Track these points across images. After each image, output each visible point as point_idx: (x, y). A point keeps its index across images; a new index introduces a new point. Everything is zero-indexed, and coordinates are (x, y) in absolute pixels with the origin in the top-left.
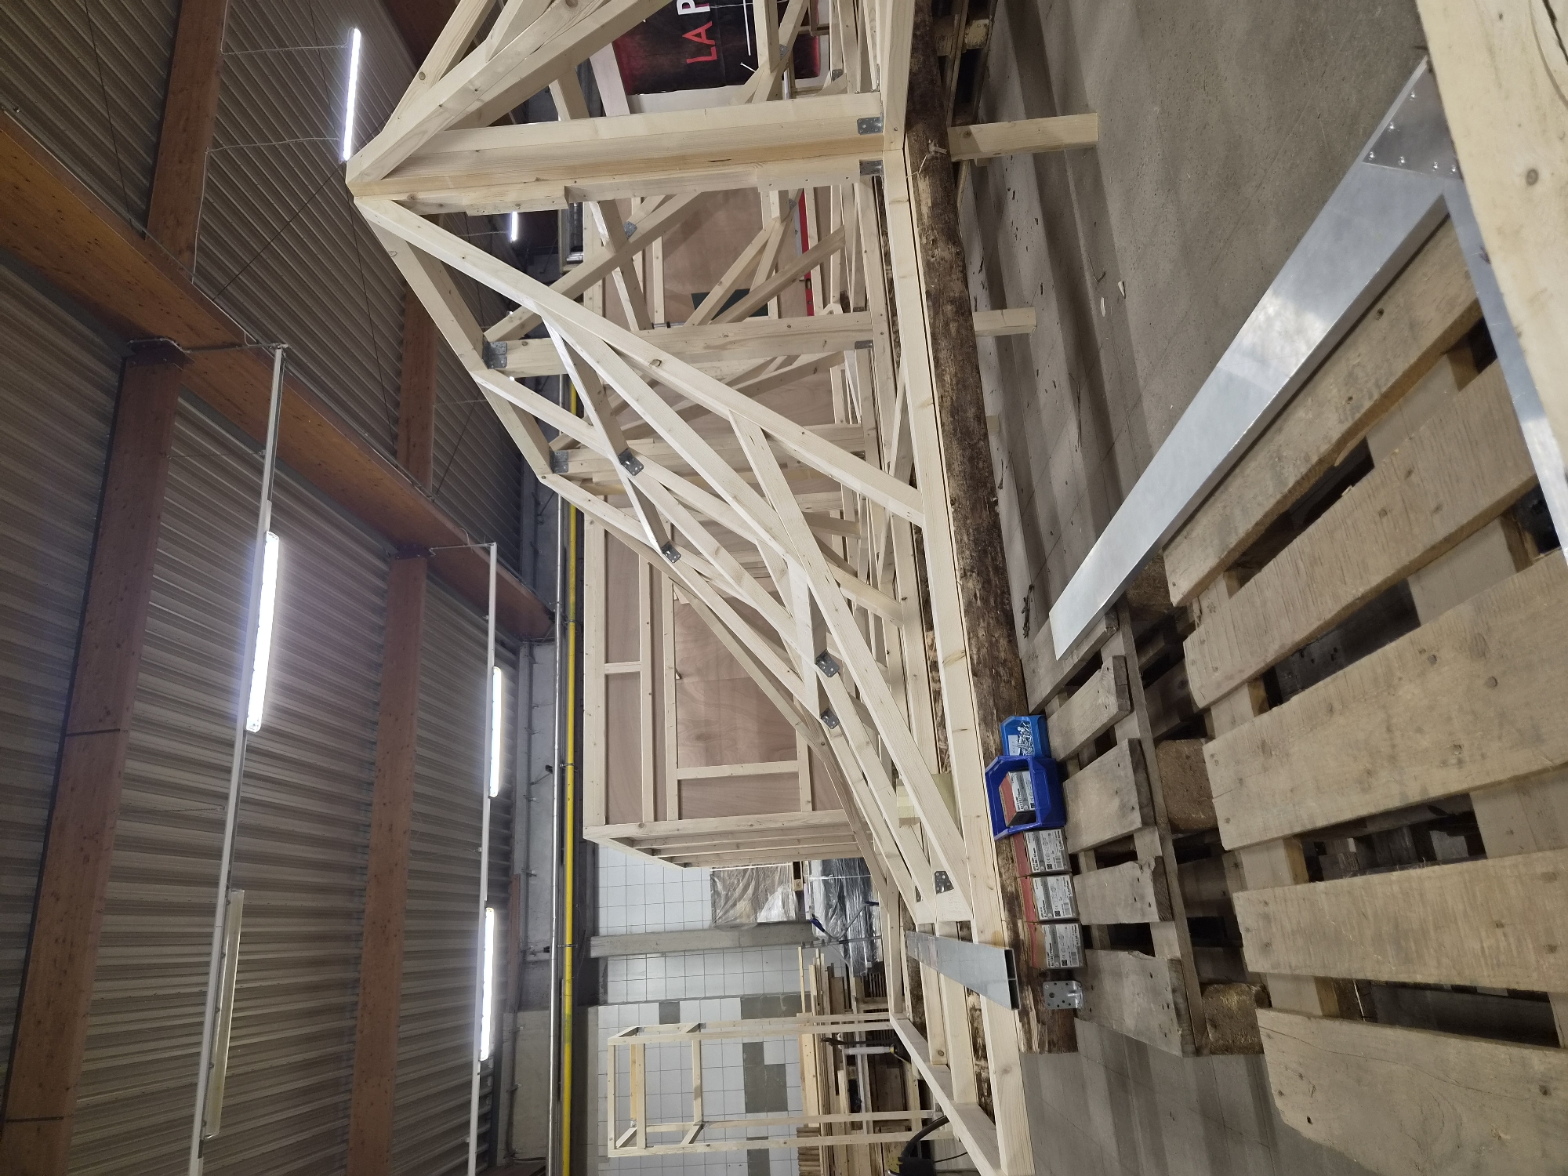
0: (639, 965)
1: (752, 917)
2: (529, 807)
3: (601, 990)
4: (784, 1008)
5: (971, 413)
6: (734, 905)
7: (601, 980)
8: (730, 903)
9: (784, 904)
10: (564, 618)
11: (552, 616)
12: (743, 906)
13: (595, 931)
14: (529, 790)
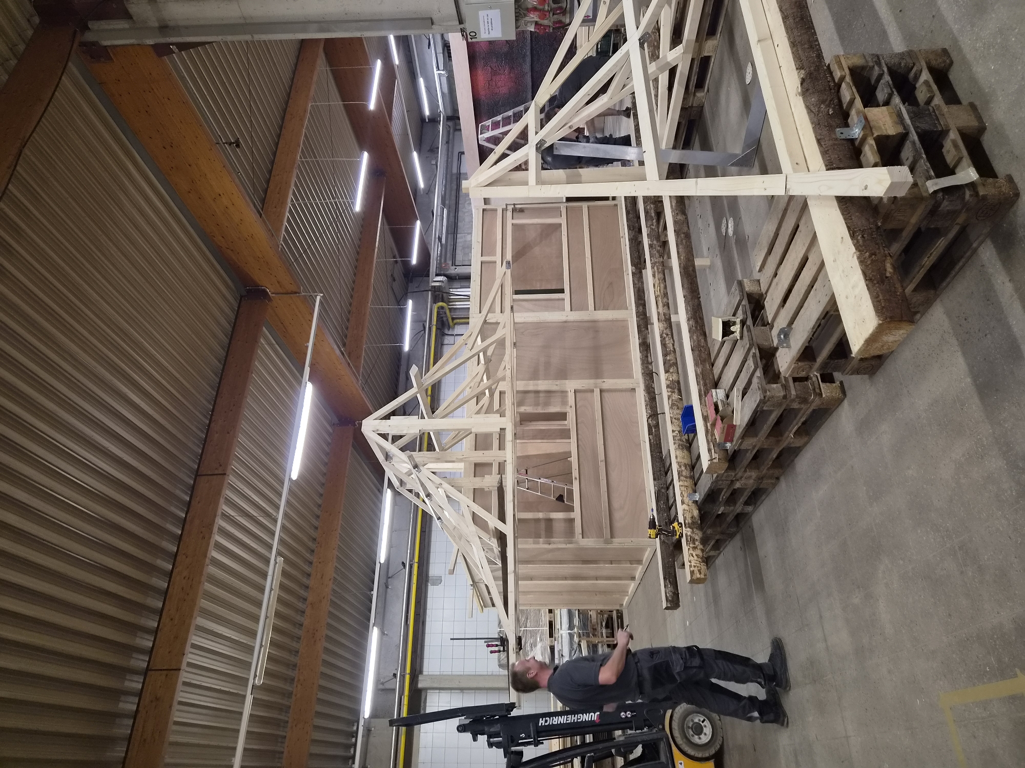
0: (446, 696)
2: (386, 592)
7: (422, 704)
9: (543, 654)
13: (421, 672)
14: (387, 581)
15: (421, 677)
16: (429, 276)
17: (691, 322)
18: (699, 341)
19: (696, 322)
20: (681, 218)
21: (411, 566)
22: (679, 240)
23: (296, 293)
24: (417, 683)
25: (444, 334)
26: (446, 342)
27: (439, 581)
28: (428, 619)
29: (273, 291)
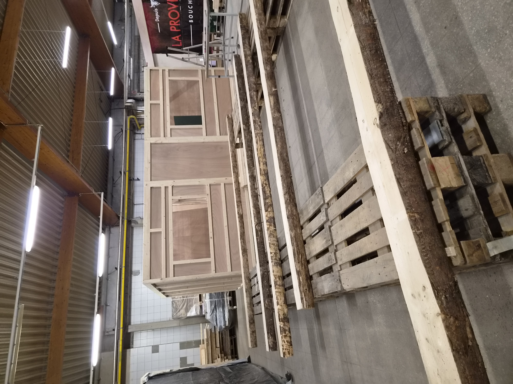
0: (144, 334)
1: (185, 315)
2: (107, 282)
3: (131, 344)
4: (194, 345)
5: (285, 155)
6: (180, 311)
7: (131, 340)
8: (178, 310)
9: (196, 310)
10: (123, 218)
11: (119, 218)
12: (182, 311)
13: (130, 323)
14: (107, 276)
15: (129, 327)
16: (123, 99)
17: (286, 196)
18: (292, 211)
19: (290, 196)
20: (278, 115)
21: (121, 269)
22: (277, 132)
23: (23, 124)
24: (128, 330)
25: (135, 133)
26: (136, 138)
27: (138, 273)
28: (133, 294)
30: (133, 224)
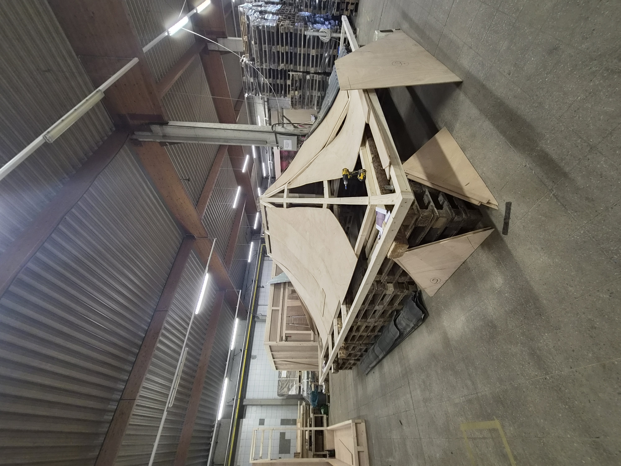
1: (287, 393)
2: (233, 362)
3: (244, 415)
4: (292, 423)
7: (244, 412)
8: (282, 388)
9: (296, 390)
10: (250, 313)
11: (247, 312)
12: (286, 389)
13: (245, 397)
15: (244, 400)
21: (244, 351)
23: (206, 237)
24: (243, 403)
25: (264, 256)
26: (265, 259)
28: (249, 374)
29: (197, 236)
30: (256, 319)
